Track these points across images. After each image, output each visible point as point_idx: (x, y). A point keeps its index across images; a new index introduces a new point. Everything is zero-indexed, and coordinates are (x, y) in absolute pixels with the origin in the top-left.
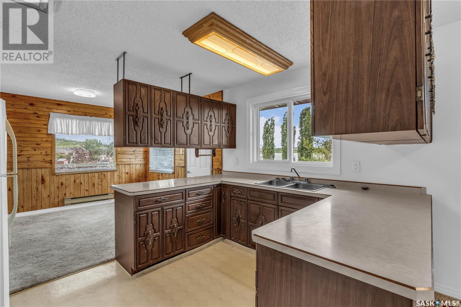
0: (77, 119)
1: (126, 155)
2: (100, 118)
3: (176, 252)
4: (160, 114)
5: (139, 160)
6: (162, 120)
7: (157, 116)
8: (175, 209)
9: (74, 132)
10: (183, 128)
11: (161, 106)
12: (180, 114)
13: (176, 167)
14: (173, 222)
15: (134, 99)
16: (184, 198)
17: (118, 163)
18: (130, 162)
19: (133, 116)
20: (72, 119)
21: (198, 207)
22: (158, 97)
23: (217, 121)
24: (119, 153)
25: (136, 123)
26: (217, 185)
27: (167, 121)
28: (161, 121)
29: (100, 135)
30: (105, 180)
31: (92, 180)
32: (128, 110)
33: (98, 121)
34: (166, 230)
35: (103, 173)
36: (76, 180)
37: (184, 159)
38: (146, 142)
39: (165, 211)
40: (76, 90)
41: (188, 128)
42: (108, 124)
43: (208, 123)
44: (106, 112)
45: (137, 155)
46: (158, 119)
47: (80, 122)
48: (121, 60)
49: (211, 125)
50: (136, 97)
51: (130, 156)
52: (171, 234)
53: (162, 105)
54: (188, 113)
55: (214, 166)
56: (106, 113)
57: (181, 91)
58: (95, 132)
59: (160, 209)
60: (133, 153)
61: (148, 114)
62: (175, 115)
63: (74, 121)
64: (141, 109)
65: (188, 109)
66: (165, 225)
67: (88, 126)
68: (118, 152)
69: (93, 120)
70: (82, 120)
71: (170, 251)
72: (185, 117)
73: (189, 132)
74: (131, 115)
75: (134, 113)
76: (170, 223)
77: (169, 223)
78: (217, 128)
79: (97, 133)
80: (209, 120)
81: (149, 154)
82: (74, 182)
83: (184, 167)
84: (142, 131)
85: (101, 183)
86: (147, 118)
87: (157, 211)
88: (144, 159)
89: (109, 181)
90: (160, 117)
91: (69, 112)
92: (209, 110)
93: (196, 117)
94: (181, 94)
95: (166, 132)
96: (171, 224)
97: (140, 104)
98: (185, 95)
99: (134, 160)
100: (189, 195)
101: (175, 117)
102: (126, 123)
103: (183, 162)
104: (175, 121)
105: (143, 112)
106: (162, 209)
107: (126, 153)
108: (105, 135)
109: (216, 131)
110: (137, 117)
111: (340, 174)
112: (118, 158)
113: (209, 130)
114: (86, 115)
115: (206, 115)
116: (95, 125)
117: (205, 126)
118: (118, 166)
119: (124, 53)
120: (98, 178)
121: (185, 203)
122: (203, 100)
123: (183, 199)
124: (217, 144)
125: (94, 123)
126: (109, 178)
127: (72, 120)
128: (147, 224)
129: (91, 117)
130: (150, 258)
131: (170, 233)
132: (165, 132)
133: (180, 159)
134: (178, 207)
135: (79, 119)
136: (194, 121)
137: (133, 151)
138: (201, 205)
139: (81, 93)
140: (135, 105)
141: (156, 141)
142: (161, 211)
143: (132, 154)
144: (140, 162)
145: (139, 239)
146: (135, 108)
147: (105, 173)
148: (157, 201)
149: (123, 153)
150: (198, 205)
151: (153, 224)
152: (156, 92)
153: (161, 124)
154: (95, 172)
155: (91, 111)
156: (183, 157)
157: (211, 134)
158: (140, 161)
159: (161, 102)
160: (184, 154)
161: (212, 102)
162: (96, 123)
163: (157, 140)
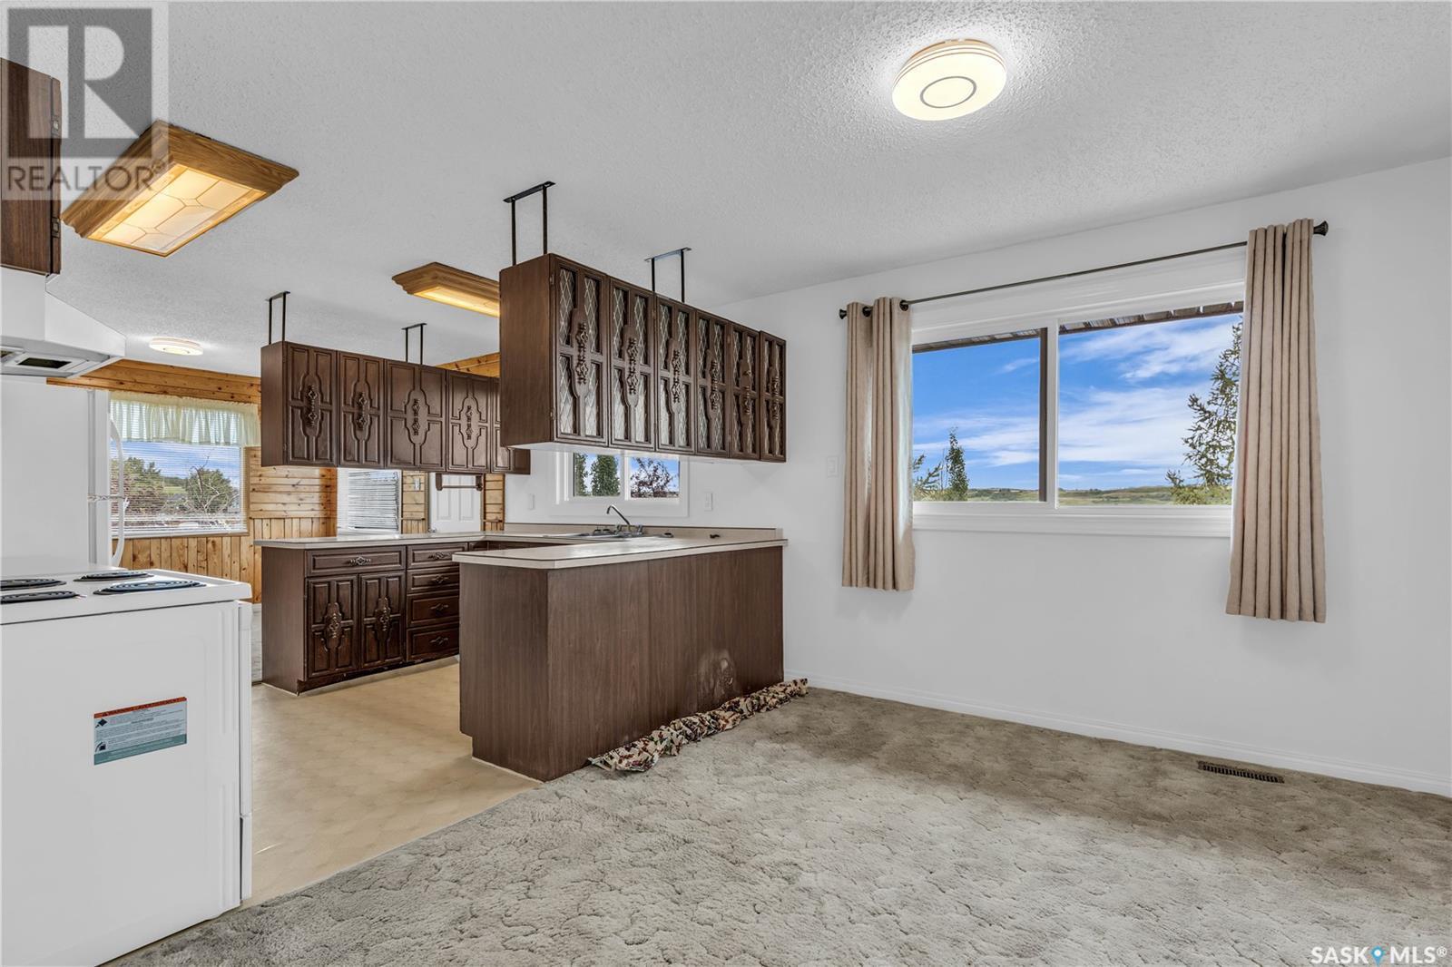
0: (141, 401)
1: (273, 494)
2: (203, 400)
3: (387, 660)
4: (356, 405)
5: (311, 507)
6: (360, 416)
7: (350, 409)
8: (384, 581)
9: (135, 435)
10: (407, 431)
11: (358, 390)
12: (399, 405)
13: (405, 522)
14: (381, 604)
15: (305, 377)
16: (404, 563)
17: (252, 515)
18: (284, 513)
19: (301, 409)
20: (129, 401)
21: (433, 582)
22: (352, 372)
23: (484, 418)
24: (254, 490)
25: (307, 422)
26: (478, 542)
27: (371, 419)
28: (358, 419)
29: (205, 441)
30: (215, 557)
31: (180, 556)
32: (293, 398)
33: (198, 408)
34: (366, 617)
35: (212, 539)
36: (139, 556)
37: (422, 501)
38: (328, 457)
39: (364, 583)
40: (154, 339)
41: (416, 433)
42: (225, 415)
43: (464, 422)
44: (219, 386)
45: (302, 496)
46: (353, 414)
47: (150, 409)
48: (278, 303)
49: (469, 426)
50: (308, 373)
51: (285, 498)
52: (376, 627)
53: (362, 388)
54: (416, 401)
55: (487, 515)
56: (220, 389)
57: (405, 360)
58: (191, 435)
59: (354, 577)
60: (291, 489)
61: (331, 403)
62: (389, 406)
63: (136, 408)
64: (317, 396)
65: (417, 395)
66: (364, 608)
67: (172, 421)
68: (251, 488)
69: (186, 406)
70: (157, 404)
71: (375, 657)
72: (410, 411)
73: (418, 439)
74: (298, 408)
75: (304, 404)
76: (375, 605)
77: (371, 606)
78: (484, 432)
79: (195, 439)
80: (465, 416)
81: (336, 492)
82: (134, 560)
83: (423, 519)
84: (319, 436)
85: (204, 564)
86: (331, 412)
87: (348, 581)
88: (322, 504)
89: (227, 560)
90: (356, 411)
91: (122, 383)
92: (465, 395)
93: (436, 408)
94: (405, 365)
95: (369, 438)
96: (377, 607)
97: (315, 387)
98: (412, 367)
99: (295, 507)
100: (414, 559)
101: (389, 410)
102: (287, 422)
103: (421, 508)
104: (389, 419)
105: (322, 401)
106: (359, 580)
107: (274, 488)
108: (217, 443)
109: (483, 439)
110: (309, 410)
111: (686, 515)
112: (252, 500)
113: (466, 436)
114: (165, 393)
115: (458, 406)
116: (191, 417)
117: (457, 429)
118: (252, 522)
119: (284, 294)
120: (198, 552)
121: (406, 573)
122: (453, 377)
123: (400, 563)
124: (484, 464)
125: (188, 412)
126: (226, 552)
127: (129, 405)
128: (329, 602)
129: (181, 396)
130: (333, 662)
131: (373, 624)
132: (366, 438)
133: (415, 500)
134: (390, 577)
135: (147, 402)
136: (429, 418)
137: (293, 485)
138: (440, 579)
139: (165, 346)
140: (306, 389)
141: (347, 455)
142: (355, 581)
143: (289, 493)
144: (312, 514)
145: (313, 626)
146: (305, 393)
147: (215, 539)
148: (349, 562)
149: (264, 488)
150: (434, 577)
151: (339, 604)
152: (349, 363)
153: (359, 424)
154: (188, 537)
155: (180, 382)
156: (421, 498)
157: (470, 444)
158: (313, 510)
159: (358, 381)
160: (423, 489)
161: (473, 380)
162: (194, 412)
163: (350, 453)
